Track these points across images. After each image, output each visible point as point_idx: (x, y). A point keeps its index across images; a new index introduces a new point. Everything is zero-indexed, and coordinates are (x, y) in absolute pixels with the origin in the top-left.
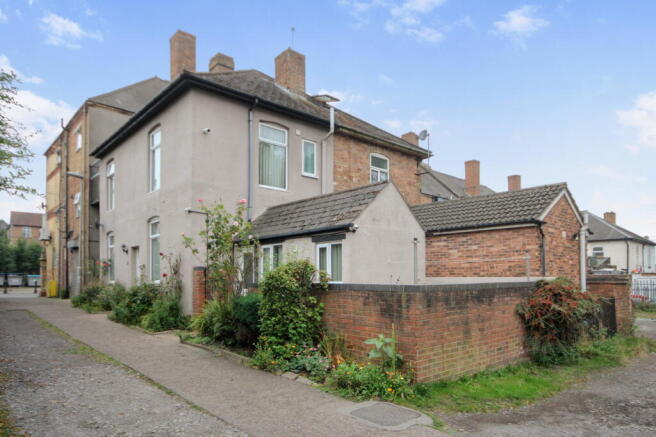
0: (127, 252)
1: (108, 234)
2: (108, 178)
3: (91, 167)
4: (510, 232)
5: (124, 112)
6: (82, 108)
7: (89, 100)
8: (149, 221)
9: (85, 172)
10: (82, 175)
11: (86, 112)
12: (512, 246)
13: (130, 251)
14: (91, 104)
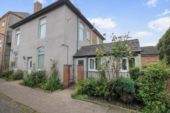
0: (25, 59)
1: (14, 53)
2: (16, 35)
3: (8, 32)
4: (150, 57)
5: (21, 18)
6: (6, 14)
7: (10, 12)
8: (38, 49)
9: (5, 33)
10: (4, 34)
11: (8, 15)
12: (151, 60)
13: (26, 59)
14: (10, 13)
